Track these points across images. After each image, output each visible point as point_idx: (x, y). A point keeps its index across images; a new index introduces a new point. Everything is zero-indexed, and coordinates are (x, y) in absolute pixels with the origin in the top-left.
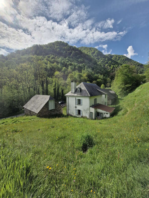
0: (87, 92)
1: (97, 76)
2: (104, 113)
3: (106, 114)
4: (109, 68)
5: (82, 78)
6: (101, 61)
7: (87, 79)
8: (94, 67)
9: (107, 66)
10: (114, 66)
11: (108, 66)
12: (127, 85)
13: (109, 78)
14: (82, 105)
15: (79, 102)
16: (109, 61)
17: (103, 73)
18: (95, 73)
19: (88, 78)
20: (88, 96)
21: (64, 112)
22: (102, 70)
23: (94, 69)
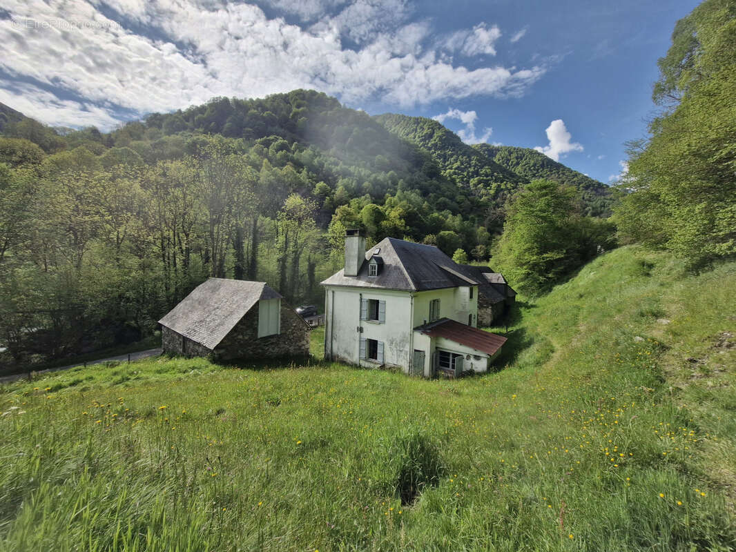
0: (406, 272)
1: (438, 218)
2: (465, 356)
3: (472, 360)
4: (483, 191)
5: (384, 223)
6: (455, 166)
7: (403, 228)
8: (431, 186)
9: (475, 185)
10: (499, 186)
11: (481, 186)
12: (549, 256)
13: (481, 228)
14: (384, 322)
15: (374, 311)
16: (482, 167)
17: (460, 207)
18: (431, 209)
19: (406, 225)
20: (406, 291)
21: (315, 348)
22: (459, 198)
23: (431, 194)
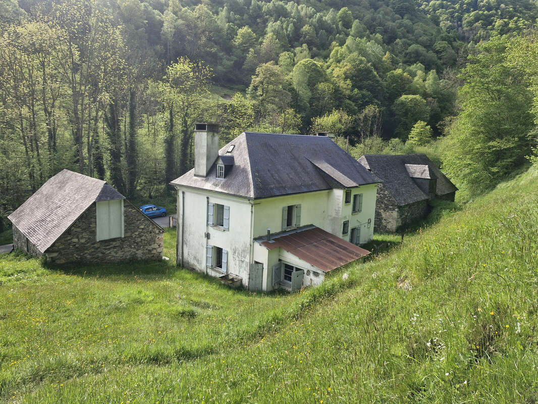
1: (400, 77)
5: (321, 86)
7: (348, 92)
8: (399, 28)
9: (470, 24)
10: (506, 24)
17: (440, 59)
18: (394, 63)
19: (354, 87)
22: (439, 45)
23: (398, 40)
